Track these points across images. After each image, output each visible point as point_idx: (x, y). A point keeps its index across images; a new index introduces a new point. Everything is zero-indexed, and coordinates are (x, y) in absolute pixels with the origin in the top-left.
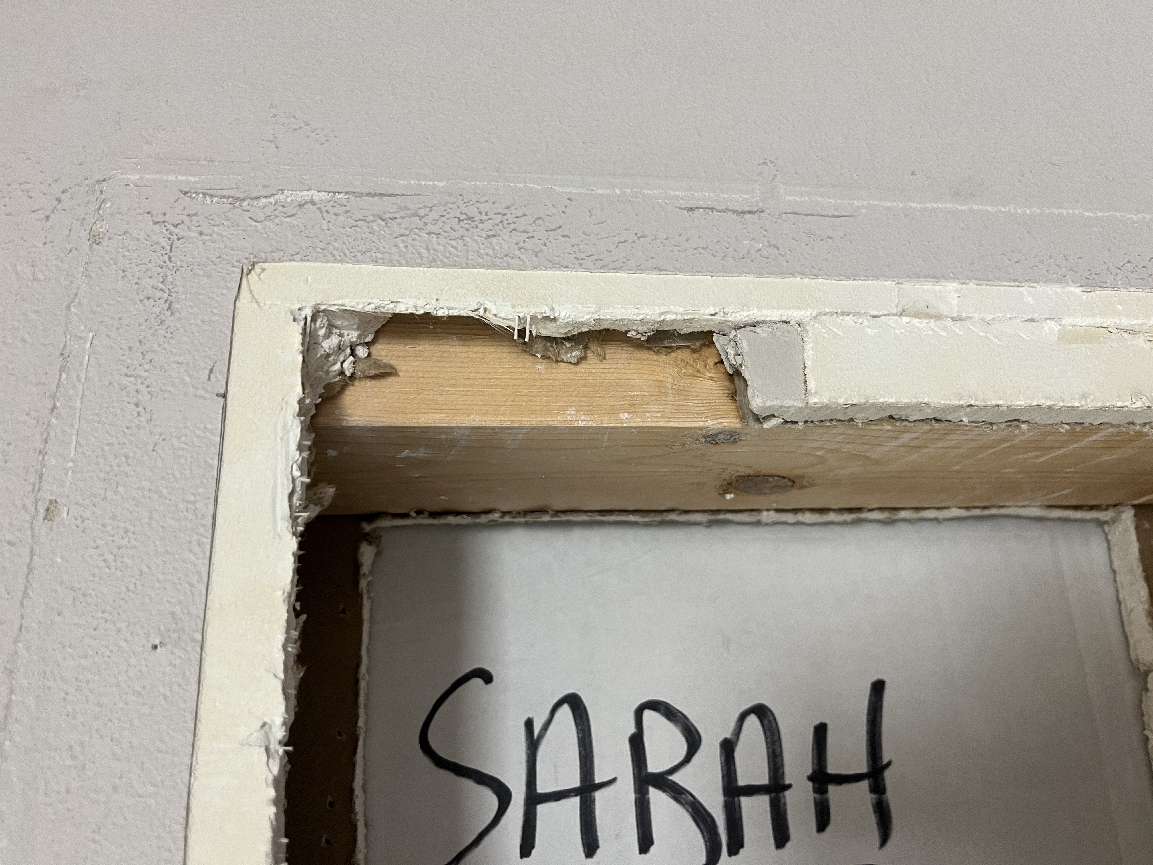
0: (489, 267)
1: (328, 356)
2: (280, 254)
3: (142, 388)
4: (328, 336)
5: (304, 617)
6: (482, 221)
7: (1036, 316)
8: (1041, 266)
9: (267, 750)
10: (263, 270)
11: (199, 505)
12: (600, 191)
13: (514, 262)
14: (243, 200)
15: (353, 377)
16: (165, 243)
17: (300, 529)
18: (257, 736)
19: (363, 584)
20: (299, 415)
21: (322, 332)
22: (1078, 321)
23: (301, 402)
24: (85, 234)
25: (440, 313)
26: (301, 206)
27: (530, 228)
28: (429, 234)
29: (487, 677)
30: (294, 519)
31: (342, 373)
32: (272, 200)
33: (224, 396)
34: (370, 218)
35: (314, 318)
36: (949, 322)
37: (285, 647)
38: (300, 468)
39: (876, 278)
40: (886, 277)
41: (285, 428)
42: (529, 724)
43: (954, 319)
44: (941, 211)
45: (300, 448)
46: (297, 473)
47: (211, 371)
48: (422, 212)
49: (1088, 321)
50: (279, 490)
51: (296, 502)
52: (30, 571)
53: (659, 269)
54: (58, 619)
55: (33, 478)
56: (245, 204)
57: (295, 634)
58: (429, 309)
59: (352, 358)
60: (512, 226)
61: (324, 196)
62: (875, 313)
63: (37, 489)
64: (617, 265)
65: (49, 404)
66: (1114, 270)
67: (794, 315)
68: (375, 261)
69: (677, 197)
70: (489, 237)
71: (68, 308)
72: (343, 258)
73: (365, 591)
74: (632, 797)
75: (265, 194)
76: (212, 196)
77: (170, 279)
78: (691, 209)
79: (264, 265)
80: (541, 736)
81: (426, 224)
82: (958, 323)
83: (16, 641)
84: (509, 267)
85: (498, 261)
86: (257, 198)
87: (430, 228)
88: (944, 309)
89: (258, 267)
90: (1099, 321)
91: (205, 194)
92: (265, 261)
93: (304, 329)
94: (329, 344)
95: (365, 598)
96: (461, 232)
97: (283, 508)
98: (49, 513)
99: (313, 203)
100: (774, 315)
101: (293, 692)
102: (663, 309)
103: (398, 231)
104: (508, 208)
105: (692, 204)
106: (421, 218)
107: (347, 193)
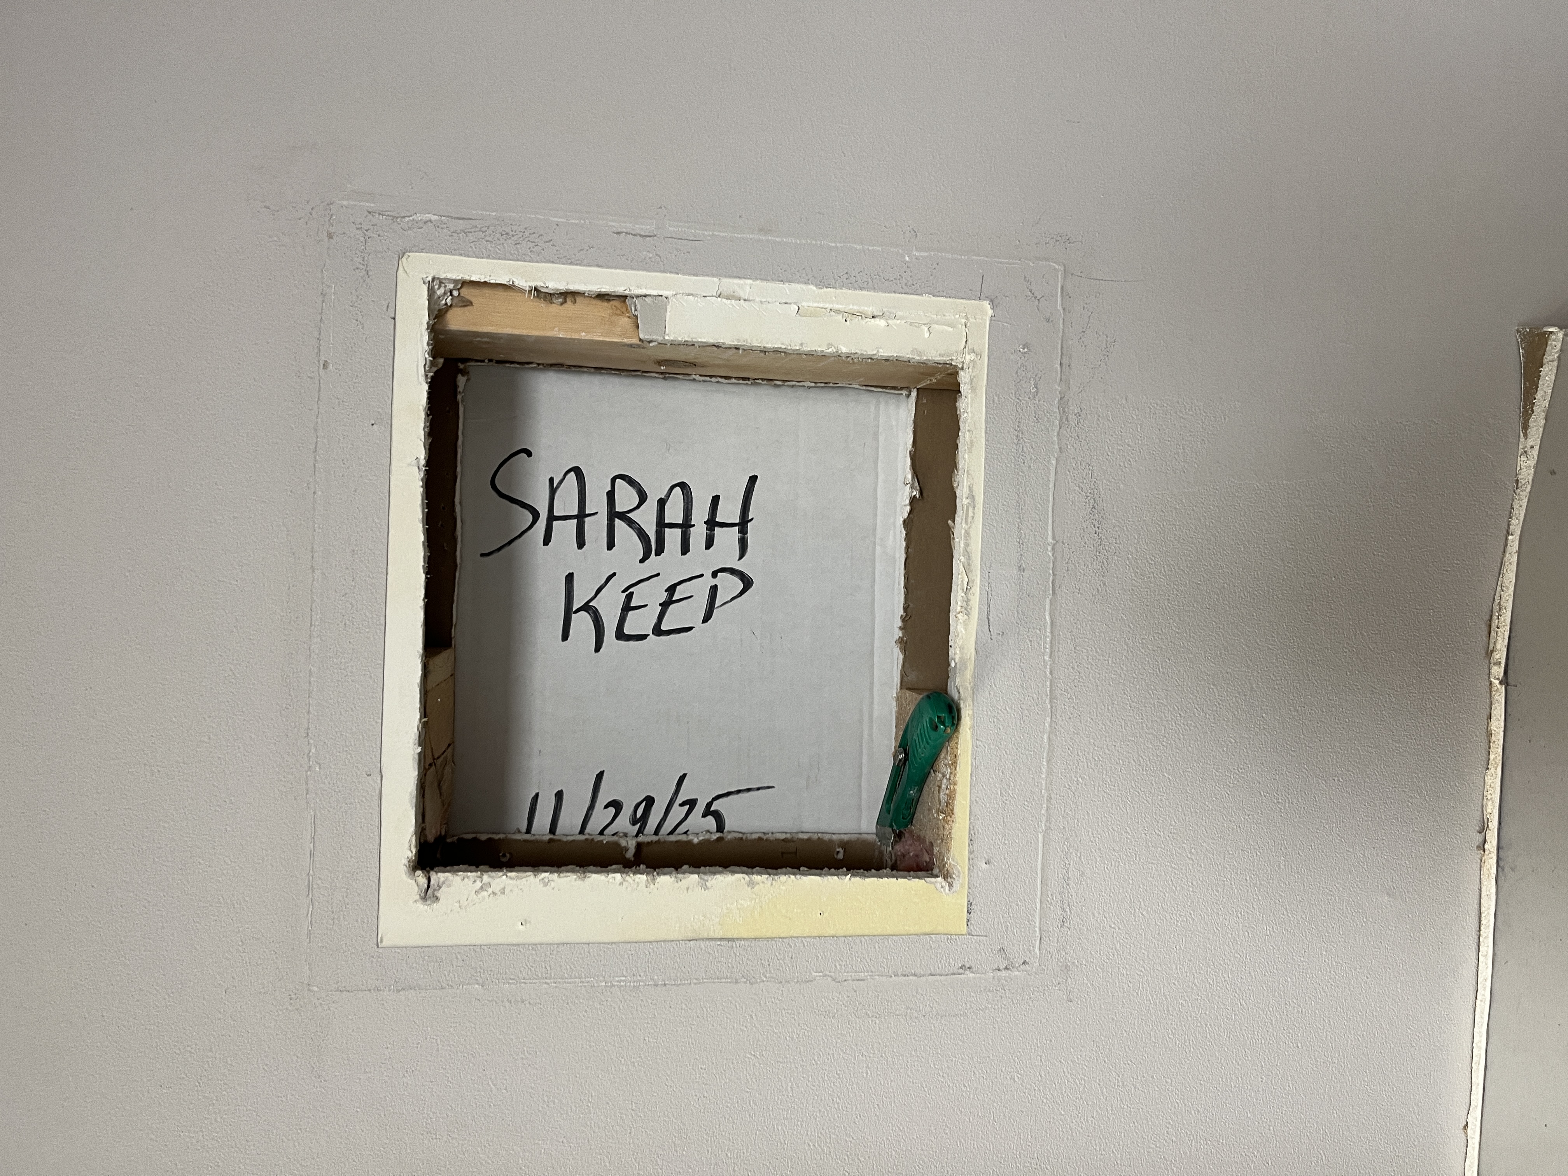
0: (515, 260)
1: (439, 297)
2: (417, 249)
3: (359, 314)
4: (439, 288)
5: (431, 417)
6: (513, 236)
7: (788, 301)
8: (797, 273)
9: (418, 467)
10: (409, 256)
11: (386, 367)
12: (573, 221)
13: (528, 258)
14: (397, 218)
15: (451, 305)
16: (362, 239)
17: (429, 380)
18: (415, 462)
19: (459, 397)
20: (427, 329)
21: (436, 287)
22: (811, 304)
23: (428, 323)
24: (325, 234)
25: (492, 282)
26: (425, 223)
27: (536, 240)
28: (487, 241)
29: (529, 454)
30: (426, 376)
31: (446, 304)
32: (411, 218)
33: (394, 319)
34: (459, 232)
35: (433, 281)
36: (742, 301)
37: (424, 429)
38: (428, 354)
39: (708, 275)
40: (713, 276)
41: (421, 335)
42: (551, 480)
43: (745, 300)
44: (751, 239)
45: (428, 344)
46: (427, 356)
47: (388, 307)
48: (484, 229)
49: (816, 305)
50: (420, 363)
51: (427, 368)
52: (320, 390)
53: (599, 266)
54: (333, 410)
55: (316, 350)
56: (399, 220)
57: (428, 424)
58: (486, 280)
59: (450, 297)
60: (527, 239)
61: (436, 217)
62: (705, 295)
63: (318, 355)
64: (578, 262)
65: (319, 318)
66: (836, 277)
67: (665, 293)
68: (461, 255)
69: (611, 226)
70: (516, 244)
71: (322, 271)
72: (446, 252)
73: (460, 402)
74: (605, 522)
75: (408, 215)
76: (383, 215)
77: (366, 259)
78: (618, 233)
79: (410, 254)
80: (558, 487)
81: (485, 236)
82: (747, 303)
83: (317, 418)
84: (525, 261)
85: (519, 257)
86: (404, 217)
87: (487, 238)
88: (742, 294)
89: (406, 256)
90: (821, 305)
91: (379, 214)
92: (410, 252)
93: (429, 288)
94: (440, 292)
95: (460, 404)
96: (502, 241)
97: (422, 371)
98: (325, 366)
99: (431, 221)
100: (655, 293)
101: (427, 447)
102: (599, 287)
103: (472, 239)
104: (526, 228)
105: (620, 230)
106: (483, 232)
107: (447, 217)
